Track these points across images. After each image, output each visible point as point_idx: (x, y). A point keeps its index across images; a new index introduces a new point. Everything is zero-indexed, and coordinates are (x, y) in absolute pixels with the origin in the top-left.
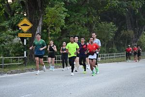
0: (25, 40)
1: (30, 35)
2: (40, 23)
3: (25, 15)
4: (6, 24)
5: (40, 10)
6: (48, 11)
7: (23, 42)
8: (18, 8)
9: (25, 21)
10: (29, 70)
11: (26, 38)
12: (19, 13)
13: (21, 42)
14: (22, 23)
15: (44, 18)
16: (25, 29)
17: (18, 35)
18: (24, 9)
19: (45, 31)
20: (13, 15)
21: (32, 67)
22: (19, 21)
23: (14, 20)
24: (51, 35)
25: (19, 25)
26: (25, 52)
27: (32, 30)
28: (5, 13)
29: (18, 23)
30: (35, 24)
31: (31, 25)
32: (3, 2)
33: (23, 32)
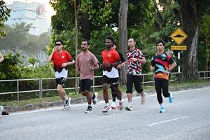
0: (179, 54)
1: (185, 48)
2: (196, 34)
3: (179, 24)
4: (156, 35)
5: (196, 19)
6: (205, 19)
7: (176, 55)
8: (170, 16)
9: (179, 31)
10: (184, 88)
11: (180, 51)
12: (172, 23)
13: (174, 56)
14: (175, 34)
15: (201, 28)
16: (179, 41)
17: (170, 48)
18: (177, 18)
19: (201, 42)
20: (164, 25)
21: (187, 84)
22: (172, 31)
23: (165, 31)
24: (209, 47)
25: (172, 36)
26: (179, 67)
27: (187, 42)
28: (156, 23)
29: (170, 34)
30: (190, 35)
31: (185, 36)
32: (153, 10)
33: (176, 45)
